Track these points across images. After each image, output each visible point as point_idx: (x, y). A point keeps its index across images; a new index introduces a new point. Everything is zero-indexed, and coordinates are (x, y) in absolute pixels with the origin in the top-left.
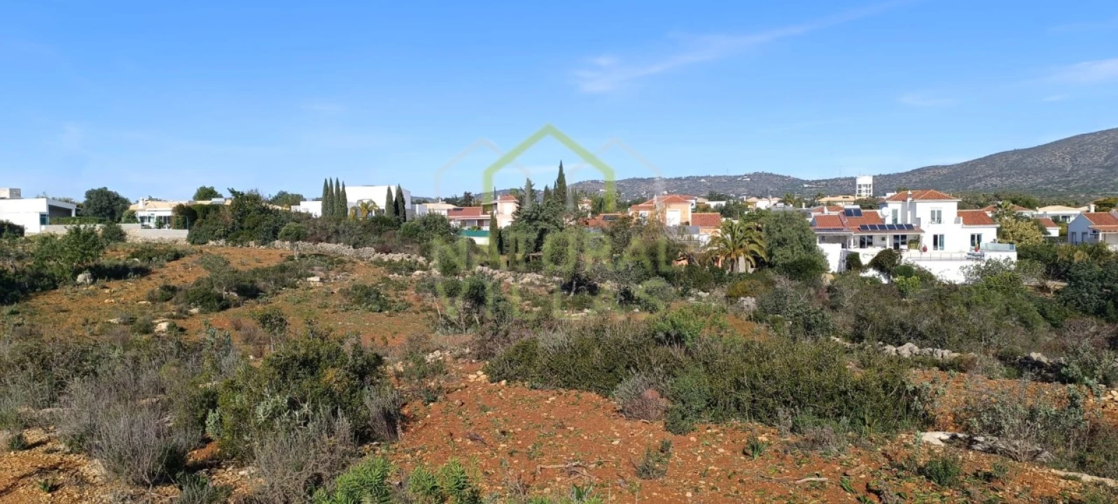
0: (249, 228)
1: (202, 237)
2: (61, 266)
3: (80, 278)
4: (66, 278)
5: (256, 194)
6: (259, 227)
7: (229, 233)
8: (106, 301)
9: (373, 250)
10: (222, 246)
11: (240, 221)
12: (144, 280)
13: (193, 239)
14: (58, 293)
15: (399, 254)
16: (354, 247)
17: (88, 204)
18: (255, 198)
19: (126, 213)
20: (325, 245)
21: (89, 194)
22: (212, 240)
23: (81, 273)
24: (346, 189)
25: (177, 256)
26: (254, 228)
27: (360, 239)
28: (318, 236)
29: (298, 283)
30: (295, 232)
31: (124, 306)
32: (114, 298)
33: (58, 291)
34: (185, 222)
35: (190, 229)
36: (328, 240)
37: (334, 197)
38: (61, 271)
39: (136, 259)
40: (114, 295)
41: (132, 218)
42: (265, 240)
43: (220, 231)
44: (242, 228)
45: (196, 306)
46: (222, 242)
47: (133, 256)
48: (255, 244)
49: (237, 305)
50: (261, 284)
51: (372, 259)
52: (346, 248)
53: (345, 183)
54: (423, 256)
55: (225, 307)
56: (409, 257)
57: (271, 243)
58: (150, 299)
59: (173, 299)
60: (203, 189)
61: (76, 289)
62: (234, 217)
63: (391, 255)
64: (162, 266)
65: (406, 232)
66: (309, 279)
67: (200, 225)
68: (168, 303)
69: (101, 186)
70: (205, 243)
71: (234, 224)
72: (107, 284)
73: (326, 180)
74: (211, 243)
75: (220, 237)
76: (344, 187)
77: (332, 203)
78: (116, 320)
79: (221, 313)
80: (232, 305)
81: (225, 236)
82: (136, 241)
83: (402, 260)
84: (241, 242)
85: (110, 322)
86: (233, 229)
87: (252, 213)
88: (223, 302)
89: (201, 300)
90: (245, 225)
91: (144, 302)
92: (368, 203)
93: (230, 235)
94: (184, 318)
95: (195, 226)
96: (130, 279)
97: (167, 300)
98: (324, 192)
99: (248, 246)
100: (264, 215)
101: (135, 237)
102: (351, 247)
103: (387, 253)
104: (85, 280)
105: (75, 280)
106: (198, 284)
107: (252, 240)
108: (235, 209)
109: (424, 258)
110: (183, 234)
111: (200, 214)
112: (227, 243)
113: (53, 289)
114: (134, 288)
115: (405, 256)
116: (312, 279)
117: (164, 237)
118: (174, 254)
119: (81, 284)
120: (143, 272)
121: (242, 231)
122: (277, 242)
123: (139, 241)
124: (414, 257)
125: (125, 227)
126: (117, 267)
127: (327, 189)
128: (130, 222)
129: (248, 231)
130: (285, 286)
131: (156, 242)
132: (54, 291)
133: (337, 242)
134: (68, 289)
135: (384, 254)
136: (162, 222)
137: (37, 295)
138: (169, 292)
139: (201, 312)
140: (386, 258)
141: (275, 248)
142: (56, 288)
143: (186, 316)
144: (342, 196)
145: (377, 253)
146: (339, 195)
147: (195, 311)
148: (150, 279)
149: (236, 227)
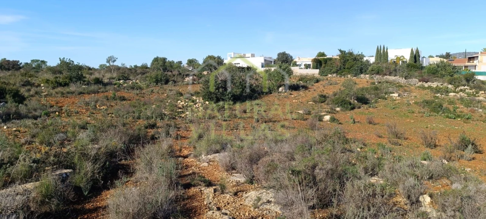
0: (348, 68)
1: (326, 73)
2: (273, 84)
3: (280, 89)
4: (275, 89)
5: (351, 52)
6: (353, 67)
7: (338, 70)
8: (294, 101)
9: (417, 80)
10: (334, 77)
11: (343, 65)
12: (307, 91)
13: (321, 73)
14: (273, 96)
15: (435, 83)
16: (405, 79)
17: (278, 59)
18: (351, 54)
19: (293, 62)
20: (388, 77)
21: (279, 55)
22: (330, 74)
23: (281, 87)
24: (388, 51)
25: (318, 81)
26: (350, 68)
27: (409, 74)
28: (385, 72)
29: (386, 96)
30: (377, 69)
31: (302, 104)
32: (296, 99)
33: (272, 95)
34: (317, 66)
35: (320, 69)
36: (390, 74)
37: (382, 55)
38: (273, 85)
39: (301, 82)
40: (296, 98)
41: (295, 64)
42: (356, 74)
43: (334, 70)
44: (344, 68)
45: (338, 107)
46: (335, 75)
47: (300, 80)
48: (351, 76)
49: (359, 108)
50: (368, 96)
51: (417, 85)
52: (401, 79)
53: (388, 48)
54: (450, 84)
55: (353, 108)
56: (442, 85)
57: (359, 76)
58: (314, 101)
59: (326, 102)
60: (320, 53)
61: (280, 95)
62: (341, 63)
63: (429, 83)
64: (313, 85)
65: (429, 71)
66: (391, 95)
67: (324, 67)
68: (323, 104)
69: (283, 51)
70: (327, 76)
71: (341, 66)
72: (291, 93)
73: (378, 46)
74: (330, 75)
75: (334, 73)
76: (387, 49)
77: (380, 58)
78: (301, 111)
79: (352, 111)
80: (356, 107)
81: (336, 72)
82: (297, 74)
83: (438, 86)
84: (344, 75)
85: (299, 113)
86: (340, 69)
87: (349, 61)
88: (352, 105)
89: (341, 103)
90: (346, 67)
91: (311, 103)
92: (401, 57)
93: (339, 72)
94: (334, 113)
95: (321, 69)
96: (301, 91)
97: (322, 102)
98: (377, 52)
99: (347, 77)
100: (355, 62)
101: (296, 73)
102: (404, 78)
103: (426, 82)
104: (282, 90)
105: (278, 90)
106: (335, 95)
107: (349, 74)
108: (341, 59)
109: (452, 86)
110: (317, 71)
111: (323, 62)
112: (337, 76)
113: (270, 94)
114: (304, 95)
115: (439, 84)
116: (393, 95)
117: (308, 73)
118: (316, 79)
119: (281, 92)
120: (305, 88)
121: (344, 70)
122: (362, 75)
123: (298, 74)
124: (445, 84)
125: (293, 68)
126: (294, 85)
127: (378, 51)
128: (294, 66)
129: (348, 70)
130: (380, 98)
131: (305, 75)
132: (270, 95)
133: (395, 76)
134: (276, 94)
135: (425, 83)
136: (307, 66)
137: (264, 96)
138: (323, 98)
139: (341, 110)
140: (426, 85)
141: (361, 78)
142: (271, 93)
143: (335, 112)
144: (386, 54)
145: (420, 82)
146: (384, 54)
147: (338, 109)
148: (309, 91)
149: (342, 68)
